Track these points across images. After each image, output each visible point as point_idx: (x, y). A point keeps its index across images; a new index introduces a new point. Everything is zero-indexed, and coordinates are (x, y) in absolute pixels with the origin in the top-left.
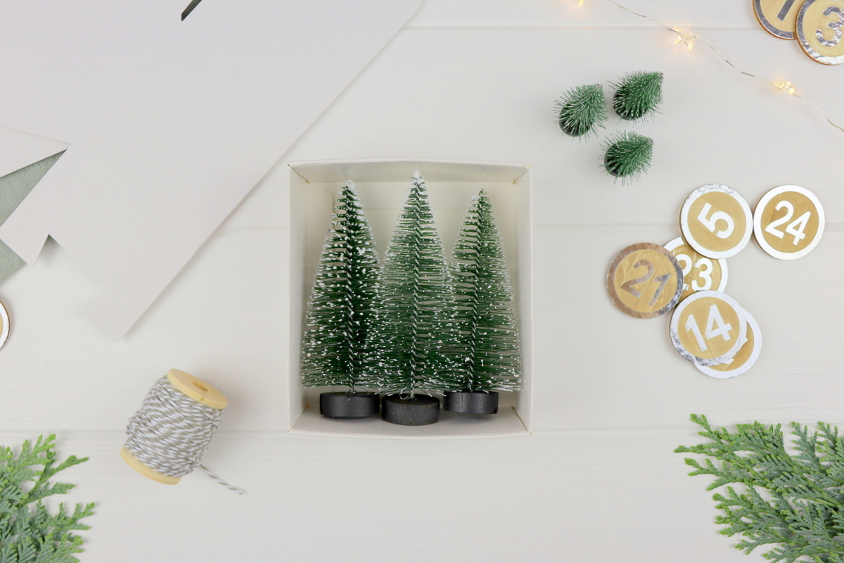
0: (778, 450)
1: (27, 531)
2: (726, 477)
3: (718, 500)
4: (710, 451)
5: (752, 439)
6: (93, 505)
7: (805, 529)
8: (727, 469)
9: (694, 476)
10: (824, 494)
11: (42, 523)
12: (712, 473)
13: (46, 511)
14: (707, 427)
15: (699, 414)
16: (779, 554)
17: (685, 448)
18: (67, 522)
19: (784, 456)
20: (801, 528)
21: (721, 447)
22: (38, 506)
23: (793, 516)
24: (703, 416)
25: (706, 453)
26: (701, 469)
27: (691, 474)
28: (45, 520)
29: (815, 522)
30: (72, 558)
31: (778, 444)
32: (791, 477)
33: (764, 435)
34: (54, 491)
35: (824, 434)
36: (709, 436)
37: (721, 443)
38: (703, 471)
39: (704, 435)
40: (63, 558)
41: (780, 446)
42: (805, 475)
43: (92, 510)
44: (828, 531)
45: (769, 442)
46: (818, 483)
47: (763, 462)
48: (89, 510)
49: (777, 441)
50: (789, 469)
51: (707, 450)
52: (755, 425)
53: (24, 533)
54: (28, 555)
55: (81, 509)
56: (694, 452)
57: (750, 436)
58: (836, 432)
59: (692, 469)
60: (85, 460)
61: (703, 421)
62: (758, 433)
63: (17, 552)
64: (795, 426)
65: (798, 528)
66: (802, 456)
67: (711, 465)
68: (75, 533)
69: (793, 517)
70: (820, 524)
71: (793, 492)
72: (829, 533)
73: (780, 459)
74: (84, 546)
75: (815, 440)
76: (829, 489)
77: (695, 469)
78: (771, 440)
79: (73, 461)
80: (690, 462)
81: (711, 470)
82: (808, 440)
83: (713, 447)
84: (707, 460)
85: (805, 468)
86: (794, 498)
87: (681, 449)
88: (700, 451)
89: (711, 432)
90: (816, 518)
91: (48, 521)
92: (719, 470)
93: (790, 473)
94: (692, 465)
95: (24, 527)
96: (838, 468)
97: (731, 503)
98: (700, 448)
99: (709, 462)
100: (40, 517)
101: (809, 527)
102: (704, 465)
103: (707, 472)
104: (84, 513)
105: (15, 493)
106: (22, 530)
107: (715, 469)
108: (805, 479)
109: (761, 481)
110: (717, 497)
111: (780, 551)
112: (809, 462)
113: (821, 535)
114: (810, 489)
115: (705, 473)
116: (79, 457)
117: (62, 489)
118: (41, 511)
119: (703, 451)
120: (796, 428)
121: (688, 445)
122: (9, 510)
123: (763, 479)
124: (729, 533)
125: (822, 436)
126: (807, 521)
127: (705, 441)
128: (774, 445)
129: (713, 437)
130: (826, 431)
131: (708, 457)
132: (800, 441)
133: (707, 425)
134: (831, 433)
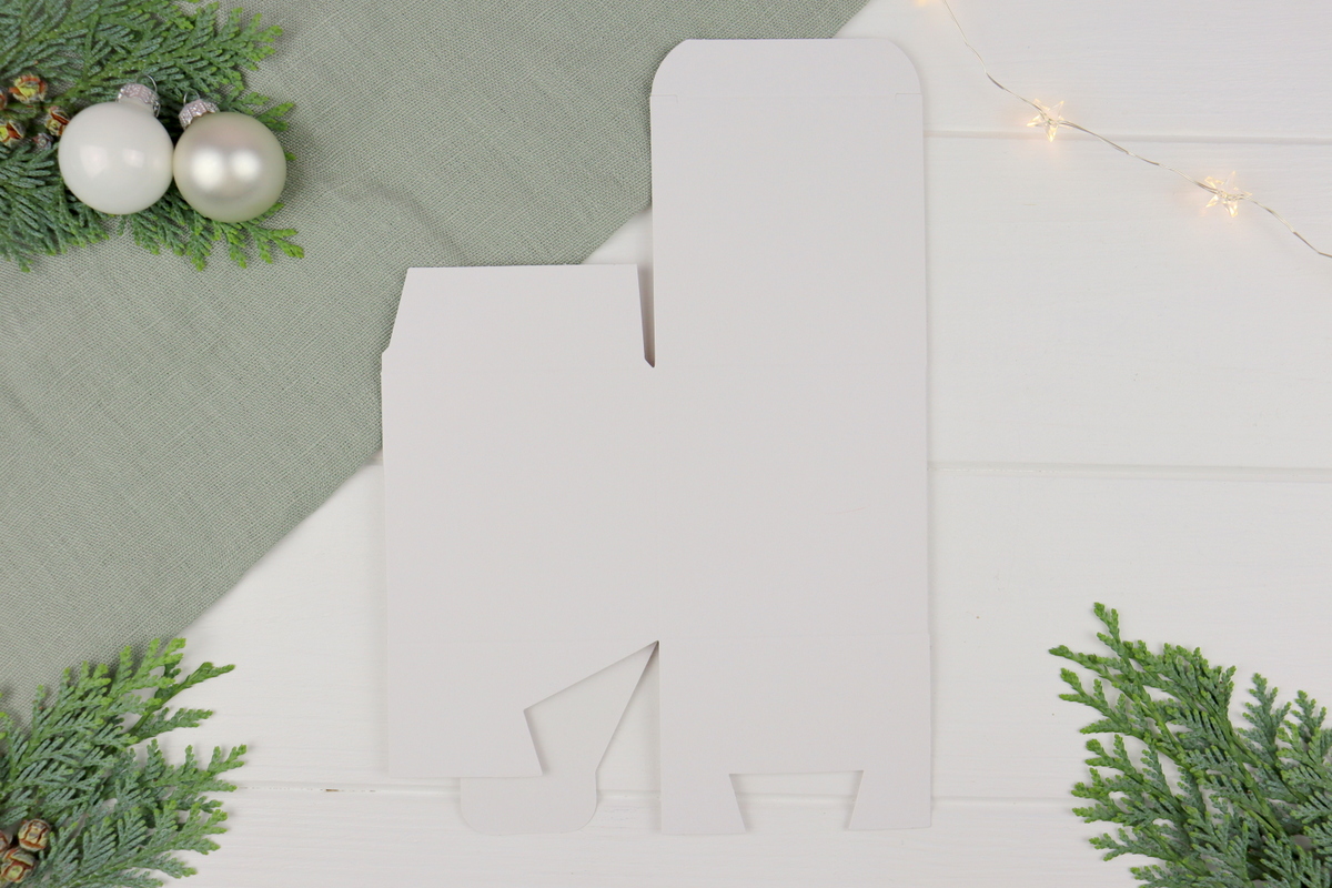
0: (1217, 708)
1: (133, 794)
2: (1116, 722)
3: (1093, 750)
4: (1106, 670)
5: (1182, 675)
6: (243, 749)
7: (1212, 849)
8: (1123, 708)
9: (1067, 702)
10: (1265, 806)
11: (156, 779)
12: (1097, 707)
13: (163, 760)
14: (1114, 631)
15: (1109, 607)
16: (1158, 877)
17: (1068, 652)
18: (198, 777)
19: (1222, 721)
20: (1207, 845)
21: (1125, 669)
22: (150, 750)
23: (1201, 821)
24: (1114, 612)
25: (1098, 671)
26: (1083, 694)
27: (1064, 697)
28: (160, 776)
29: (1232, 842)
30: (207, 841)
31: (1220, 698)
32: (1221, 758)
33: (1204, 674)
34: (175, 724)
35: (1302, 713)
36: (1112, 646)
37: (1129, 664)
38: (1082, 698)
39: (1106, 641)
40: (192, 842)
41: (1221, 703)
42: (1246, 766)
43: (240, 758)
44: (1250, 865)
45: (1206, 690)
46: (1264, 786)
47: (1185, 717)
48: (236, 757)
49: (1221, 693)
50: (1223, 745)
51: (1101, 667)
52: (1195, 655)
53: (128, 797)
54: (133, 836)
55: (223, 756)
56: (1081, 663)
57: (1180, 669)
58: (1322, 718)
59: (1068, 689)
60: (229, 669)
61: (1111, 620)
62: (1195, 669)
63: (115, 831)
64: (1259, 682)
65: (1203, 843)
66: (1253, 734)
67: (1100, 693)
68: (211, 796)
69: (1201, 823)
70: (1239, 849)
71: (1215, 782)
72: (1249, 870)
73: (1214, 722)
74: (227, 823)
75: (1282, 716)
76: (1276, 802)
77: (1073, 692)
78: (1211, 687)
79: (207, 671)
80: (1067, 676)
81: (1097, 702)
82: (1272, 713)
83: (1114, 666)
84: (1096, 681)
85: (1250, 754)
86: (1214, 793)
87: (1061, 652)
88: (1089, 664)
89: (1118, 642)
90: (1237, 837)
91: (166, 775)
92: (1109, 706)
93: (1222, 751)
94: (1071, 683)
95: (128, 787)
96: (1301, 776)
97: (1111, 762)
98: (1091, 661)
99: (1098, 686)
100: (153, 769)
101: (1222, 849)
102: (1088, 688)
103: (1090, 702)
104: (228, 762)
105: (112, 735)
106: (124, 792)
107: (1104, 702)
108: (1243, 771)
109: (1171, 747)
110: (1092, 746)
111: (1161, 873)
112: (1261, 748)
113: (1236, 867)
114: (1246, 789)
115: (1087, 704)
116: (218, 664)
117: (190, 718)
118: (155, 759)
119: (1095, 666)
120: (1259, 685)
121: (1075, 649)
122: (101, 763)
123: (1174, 745)
124: (1089, 816)
125: (1296, 714)
126: (1220, 835)
127: (1103, 652)
128: (1213, 697)
129: (1118, 651)
130: (1305, 710)
131: (1099, 679)
132: (1257, 708)
133: (1115, 627)
134: (1313, 716)
